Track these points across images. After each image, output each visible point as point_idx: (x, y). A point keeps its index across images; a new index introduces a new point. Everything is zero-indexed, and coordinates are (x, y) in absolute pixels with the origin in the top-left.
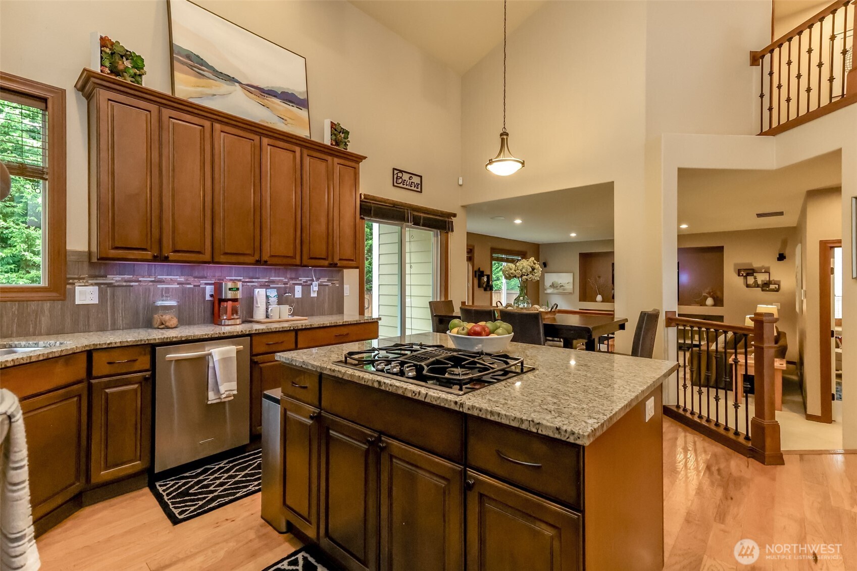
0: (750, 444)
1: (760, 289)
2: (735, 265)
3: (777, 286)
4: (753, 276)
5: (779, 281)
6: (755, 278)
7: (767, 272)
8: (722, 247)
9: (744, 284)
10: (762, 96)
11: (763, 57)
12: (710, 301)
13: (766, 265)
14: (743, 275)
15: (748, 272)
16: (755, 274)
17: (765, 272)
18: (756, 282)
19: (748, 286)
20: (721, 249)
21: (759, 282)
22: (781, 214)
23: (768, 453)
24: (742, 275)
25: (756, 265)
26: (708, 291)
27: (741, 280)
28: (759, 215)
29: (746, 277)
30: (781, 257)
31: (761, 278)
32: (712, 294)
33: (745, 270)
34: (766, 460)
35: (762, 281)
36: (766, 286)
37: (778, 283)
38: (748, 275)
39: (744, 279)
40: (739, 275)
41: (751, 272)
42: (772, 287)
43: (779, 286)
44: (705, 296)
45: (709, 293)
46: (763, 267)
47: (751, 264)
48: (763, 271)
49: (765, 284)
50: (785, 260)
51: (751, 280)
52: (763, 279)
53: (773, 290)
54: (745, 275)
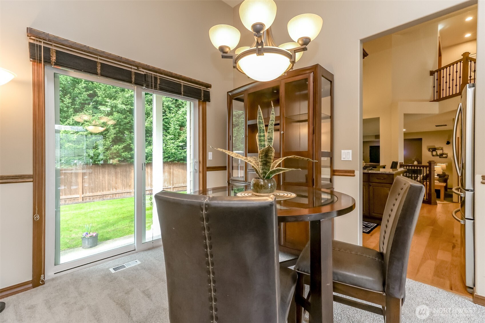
0: (427, 200)
1: (438, 157)
2: (428, 147)
3: (446, 155)
4: (435, 151)
6: (436, 152)
7: (442, 149)
9: (431, 155)
10: (434, 87)
11: (434, 73)
12: (416, 163)
13: (441, 146)
16: (436, 150)
17: (441, 149)
18: (437, 154)
19: (433, 156)
20: (421, 140)
21: (438, 154)
22: (446, 125)
23: (432, 201)
24: (431, 151)
25: (437, 146)
26: (415, 158)
27: (430, 153)
28: (437, 126)
29: (432, 152)
30: (448, 143)
31: (439, 152)
32: (417, 159)
33: (432, 149)
34: (432, 203)
35: (440, 153)
36: (441, 156)
37: (447, 154)
38: (433, 151)
40: (429, 151)
41: (434, 149)
42: (444, 156)
43: (447, 155)
44: (413, 160)
45: (415, 159)
46: (440, 147)
47: (434, 146)
48: (440, 149)
49: (441, 155)
50: (450, 144)
51: (434, 153)
52: (440, 152)
53: (444, 158)
54: (432, 151)
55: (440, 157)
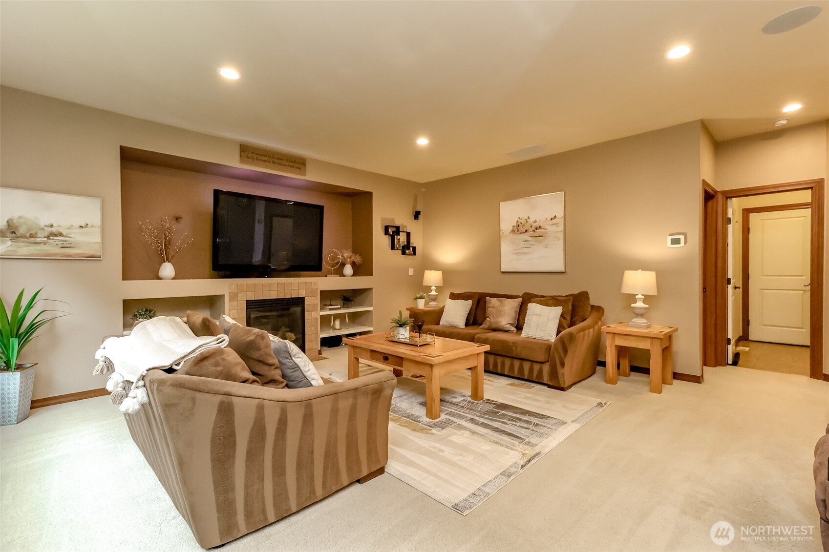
2: (383, 220)
5: (415, 243)
8: (369, 195)
9: (390, 245)
12: (348, 270)
13: (405, 223)
14: (390, 233)
25: (399, 222)
27: (387, 240)
29: (392, 237)
33: (391, 227)
39: (390, 239)
40: (387, 234)
43: (415, 248)
46: (404, 226)
47: (393, 220)
48: (405, 230)
53: (411, 254)
54: (392, 233)
55: (404, 254)
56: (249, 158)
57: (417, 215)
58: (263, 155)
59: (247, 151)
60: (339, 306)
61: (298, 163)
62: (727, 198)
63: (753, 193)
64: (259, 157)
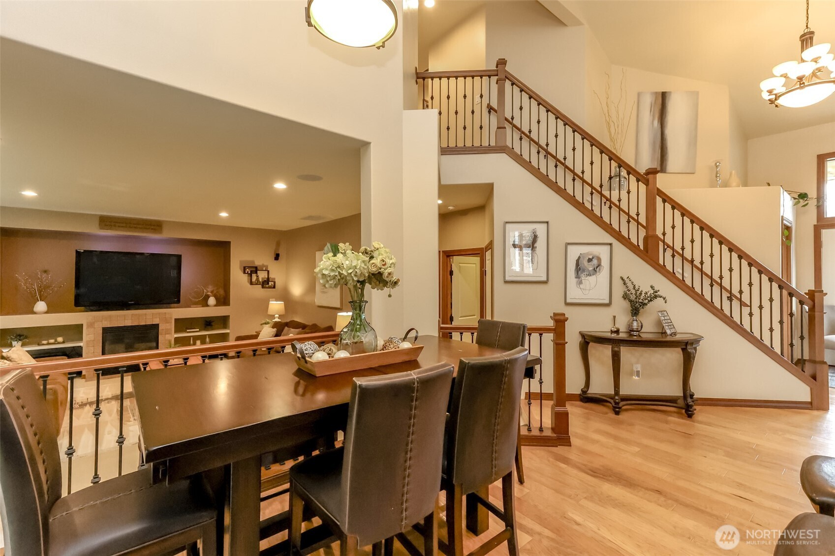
1: (260, 286)
2: (241, 262)
3: (273, 283)
5: (275, 279)
6: (258, 276)
7: (267, 270)
8: (229, 243)
9: (248, 282)
12: (212, 301)
13: (266, 264)
14: (248, 272)
15: (252, 270)
16: (257, 272)
18: (258, 279)
19: (251, 283)
21: (261, 280)
25: (258, 263)
26: (210, 290)
27: (245, 278)
29: (250, 275)
31: (262, 275)
32: (215, 292)
33: (249, 267)
35: (262, 278)
36: (265, 283)
38: (252, 272)
39: (248, 276)
40: (244, 273)
41: (254, 269)
42: (270, 284)
43: (275, 282)
44: (206, 295)
45: (212, 292)
46: (263, 266)
47: (253, 262)
48: (264, 269)
49: (265, 281)
50: (279, 259)
51: (254, 278)
53: (270, 287)
54: (249, 272)
55: (263, 287)
56: (107, 226)
57: (277, 257)
58: (120, 223)
59: (106, 222)
60: (198, 330)
61: (156, 226)
62: (448, 256)
63: (463, 253)
64: (117, 225)
